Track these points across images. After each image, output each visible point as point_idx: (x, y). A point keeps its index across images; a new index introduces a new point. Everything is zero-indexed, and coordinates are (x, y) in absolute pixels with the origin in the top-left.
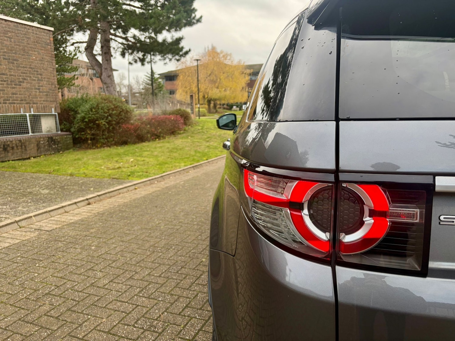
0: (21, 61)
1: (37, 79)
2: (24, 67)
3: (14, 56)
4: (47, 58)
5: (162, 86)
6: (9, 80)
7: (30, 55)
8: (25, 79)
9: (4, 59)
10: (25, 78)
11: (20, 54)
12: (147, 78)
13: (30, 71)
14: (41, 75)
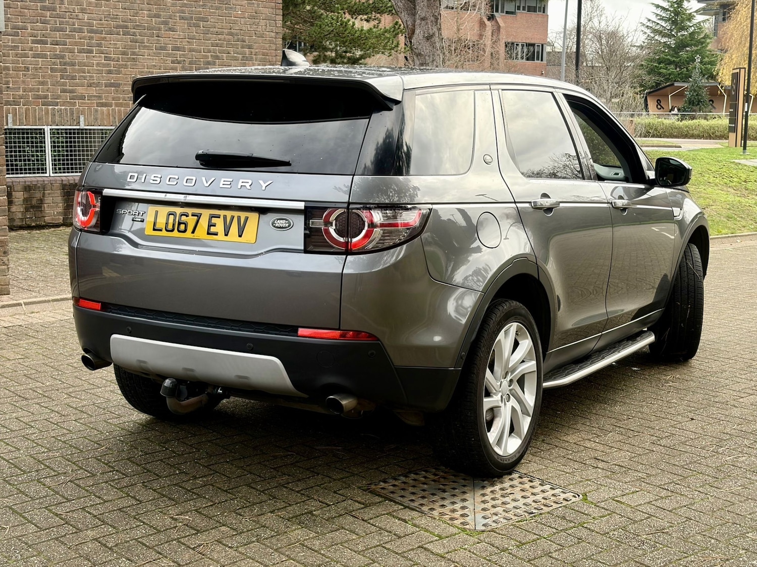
0: (212, 20)
1: (240, 56)
2: (217, 33)
3: (200, 11)
4: (266, 11)
5: (706, 37)
6: (187, 60)
7: (231, 8)
8: (217, 58)
9: (182, 18)
10: (217, 56)
11: (212, 6)
12: (659, 11)
13: (229, 40)
14: (250, 47)
